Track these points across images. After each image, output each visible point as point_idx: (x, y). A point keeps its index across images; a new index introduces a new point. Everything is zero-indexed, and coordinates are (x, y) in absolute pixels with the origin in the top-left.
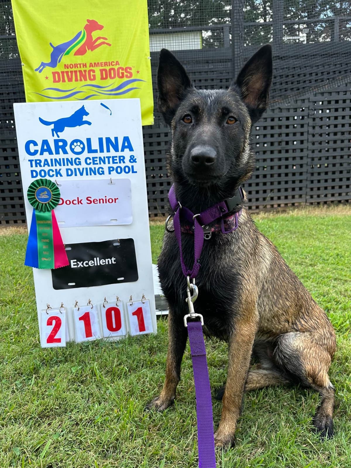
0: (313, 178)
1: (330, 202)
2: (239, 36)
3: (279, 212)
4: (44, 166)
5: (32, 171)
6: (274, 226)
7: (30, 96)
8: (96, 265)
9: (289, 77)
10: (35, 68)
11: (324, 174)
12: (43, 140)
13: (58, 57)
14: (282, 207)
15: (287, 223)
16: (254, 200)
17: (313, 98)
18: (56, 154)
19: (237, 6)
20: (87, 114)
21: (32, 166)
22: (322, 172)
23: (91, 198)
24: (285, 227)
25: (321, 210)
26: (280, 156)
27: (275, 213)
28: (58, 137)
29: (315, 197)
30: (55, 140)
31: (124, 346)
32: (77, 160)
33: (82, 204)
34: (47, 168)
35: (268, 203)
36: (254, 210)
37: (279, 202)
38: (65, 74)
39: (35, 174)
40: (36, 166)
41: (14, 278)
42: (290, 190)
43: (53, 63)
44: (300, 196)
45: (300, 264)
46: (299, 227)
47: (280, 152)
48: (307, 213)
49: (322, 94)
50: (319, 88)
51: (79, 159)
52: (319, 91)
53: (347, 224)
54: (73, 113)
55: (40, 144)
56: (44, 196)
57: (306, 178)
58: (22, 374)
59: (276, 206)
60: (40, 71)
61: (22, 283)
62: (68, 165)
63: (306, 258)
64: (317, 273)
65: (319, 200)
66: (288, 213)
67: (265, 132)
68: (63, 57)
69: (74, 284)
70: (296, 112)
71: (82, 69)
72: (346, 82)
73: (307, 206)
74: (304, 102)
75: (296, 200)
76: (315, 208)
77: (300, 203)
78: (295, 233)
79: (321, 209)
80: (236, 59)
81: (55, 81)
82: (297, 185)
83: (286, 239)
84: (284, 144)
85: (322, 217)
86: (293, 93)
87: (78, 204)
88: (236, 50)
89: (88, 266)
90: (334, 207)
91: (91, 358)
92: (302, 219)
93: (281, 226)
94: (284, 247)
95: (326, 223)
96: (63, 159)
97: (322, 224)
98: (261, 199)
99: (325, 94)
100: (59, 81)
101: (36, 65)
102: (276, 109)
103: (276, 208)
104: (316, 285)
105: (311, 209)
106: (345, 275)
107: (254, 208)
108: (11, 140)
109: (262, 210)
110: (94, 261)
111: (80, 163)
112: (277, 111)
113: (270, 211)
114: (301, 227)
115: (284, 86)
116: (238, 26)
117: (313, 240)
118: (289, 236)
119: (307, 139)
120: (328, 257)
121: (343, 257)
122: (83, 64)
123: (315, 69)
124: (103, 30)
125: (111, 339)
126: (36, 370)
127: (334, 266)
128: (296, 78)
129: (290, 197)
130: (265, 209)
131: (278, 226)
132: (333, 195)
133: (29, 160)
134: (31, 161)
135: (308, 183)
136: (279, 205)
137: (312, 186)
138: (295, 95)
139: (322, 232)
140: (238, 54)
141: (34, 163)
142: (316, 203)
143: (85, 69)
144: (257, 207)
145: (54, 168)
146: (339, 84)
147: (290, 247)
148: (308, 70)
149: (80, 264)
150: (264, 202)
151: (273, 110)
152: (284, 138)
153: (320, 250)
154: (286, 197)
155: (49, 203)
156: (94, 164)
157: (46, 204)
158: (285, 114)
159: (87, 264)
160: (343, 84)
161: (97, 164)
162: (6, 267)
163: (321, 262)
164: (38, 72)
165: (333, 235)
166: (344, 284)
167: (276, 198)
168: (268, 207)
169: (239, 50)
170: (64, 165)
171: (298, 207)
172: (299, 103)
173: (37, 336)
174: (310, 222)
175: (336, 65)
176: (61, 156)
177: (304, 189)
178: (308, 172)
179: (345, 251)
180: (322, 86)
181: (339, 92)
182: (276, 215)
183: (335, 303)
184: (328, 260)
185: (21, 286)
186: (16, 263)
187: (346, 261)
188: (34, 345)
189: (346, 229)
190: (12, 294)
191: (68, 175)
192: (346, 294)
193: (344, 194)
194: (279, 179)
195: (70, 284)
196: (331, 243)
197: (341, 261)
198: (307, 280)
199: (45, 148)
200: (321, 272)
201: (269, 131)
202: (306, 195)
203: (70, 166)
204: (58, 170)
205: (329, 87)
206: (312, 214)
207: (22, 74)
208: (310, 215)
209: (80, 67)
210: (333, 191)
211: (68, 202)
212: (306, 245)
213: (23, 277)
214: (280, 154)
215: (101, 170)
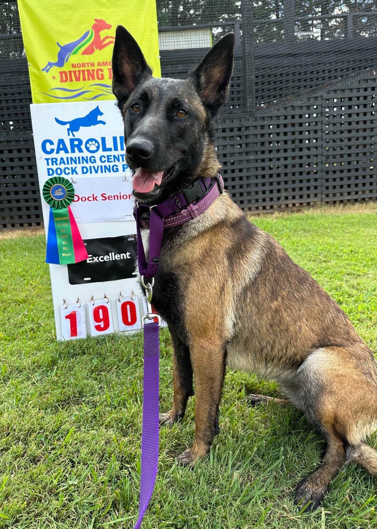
0: (328, 177)
1: (346, 201)
2: (250, 34)
3: (294, 211)
4: (60, 164)
5: (48, 170)
6: (288, 225)
7: (36, 96)
8: (111, 260)
9: (302, 74)
10: (42, 68)
11: (339, 172)
12: (59, 140)
13: (65, 57)
14: (297, 207)
15: (301, 221)
16: (268, 200)
17: (326, 96)
18: (72, 152)
19: (246, 5)
20: (101, 114)
21: (48, 164)
22: (338, 171)
23: (105, 194)
24: (299, 226)
25: (337, 209)
26: (294, 154)
27: (290, 212)
28: (74, 136)
29: (331, 195)
30: (70, 139)
31: (140, 338)
32: (92, 158)
33: (97, 200)
34: (63, 166)
35: (283, 202)
36: (268, 210)
37: (294, 201)
38: (73, 74)
39: (51, 172)
40: (53, 164)
41: (25, 279)
42: (305, 189)
43: (60, 63)
44: (316, 195)
45: (313, 261)
46: (313, 225)
47: (294, 150)
48: (323, 212)
49: (335, 91)
50: (332, 86)
51: (94, 157)
52: (332, 89)
53: (363, 222)
54: (88, 113)
55: (56, 143)
56: (59, 193)
57: (321, 177)
58: (40, 366)
59: (290, 206)
60: (47, 71)
61: (33, 284)
62: (83, 163)
63: (320, 255)
64: (330, 269)
65: (335, 199)
66: (303, 213)
67: (278, 130)
68: (71, 56)
69: (89, 279)
70: (308, 110)
71: (90, 68)
72: (359, 79)
73: (323, 205)
74: (317, 100)
75: (312, 200)
76: (331, 207)
77: (315, 202)
78: (309, 231)
79: (336, 207)
80: (247, 57)
81: (62, 81)
82: (312, 184)
83: (301, 238)
84: (297, 142)
85: (338, 216)
86: (306, 91)
87: (94, 200)
88: (247, 48)
89: (103, 261)
90: (351, 205)
91: (107, 350)
92: (317, 217)
93: (295, 225)
94: (298, 244)
95: (341, 221)
96: (79, 158)
97: (337, 222)
98: (275, 199)
99: (337, 91)
100: (66, 81)
101: (43, 65)
102: (289, 107)
103: (290, 207)
104: (328, 280)
105: (326, 207)
106: (358, 270)
107: (268, 207)
108: (17, 141)
109: (277, 210)
110: (109, 256)
111: (95, 161)
112: (289, 109)
113: (284, 211)
114: (315, 226)
115: (297, 84)
116: (248, 24)
117: (328, 238)
118: (303, 235)
119: (321, 136)
120: (341, 254)
121: (357, 253)
122: (91, 63)
123: (328, 67)
124: (111, 29)
125: (127, 333)
126: (54, 362)
127: (347, 262)
128: (309, 76)
129: (305, 196)
130: (280, 209)
131: (292, 225)
132: (349, 194)
133: (46, 159)
134: (47, 160)
135: (324, 181)
136: (294, 205)
137: (327, 184)
138: (308, 93)
139: (337, 230)
140: (248, 52)
141: (50, 161)
142: (332, 202)
143: (93, 68)
144: (272, 207)
145: (69, 166)
146: (352, 81)
147: (304, 245)
148: (321, 68)
149: (96, 259)
150: (278, 201)
151: (286, 108)
152: (298, 136)
153: (334, 247)
154: (301, 197)
155: (64, 200)
156: (108, 162)
157: (61, 201)
158: (297, 112)
159: (102, 259)
160: (356, 81)
161: (112, 162)
162: (16, 269)
163: (335, 258)
164: (44, 72)
165: (347, 233)
166: (356, 279)
167: (290, 197)
168: (283, 206)
169: (249, 48)
170: (79, 163)
171: (313, 206)
172: (312, 101)
173: (53, 331)
174: (325, 220)
175: (349, 62)
176: (77, 154)
177: (319, 188)
178: (323, 170)
179: (359, 248)
180: (335, 83)
181: (352, 89)
182: (291, 214)
183: (348, 296)
184: (342, 256)
185: (32, 287)
186: (26, 264)
187: (360, 257)
188: (50, 340)
189: (362, 227)
190: (24, 294)
191: (83, 173)
192: (358, 288)
193: (360, 193)
194: (294, 178)
195: (86, 279)
196: (346, 240)
197: (355, 257)
198: (321, 275)
199: (61, 146)
200: (334, 267)
201: (282, 130)
202: (322, 193)
203: (85, 164)
204: (74, 168)
205: (342, 85)
206: (328, 212)
207: (28, 74)
208: (325, 214)
209: (88, 66)
210: (349, 190)
211: (84, 199)
212: (320, 242)
213: (35, 278)
214: (294, 153)
215: (115, 167)
